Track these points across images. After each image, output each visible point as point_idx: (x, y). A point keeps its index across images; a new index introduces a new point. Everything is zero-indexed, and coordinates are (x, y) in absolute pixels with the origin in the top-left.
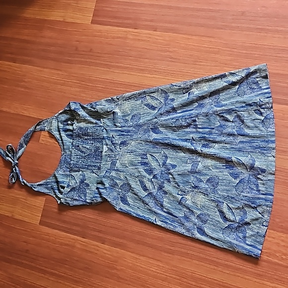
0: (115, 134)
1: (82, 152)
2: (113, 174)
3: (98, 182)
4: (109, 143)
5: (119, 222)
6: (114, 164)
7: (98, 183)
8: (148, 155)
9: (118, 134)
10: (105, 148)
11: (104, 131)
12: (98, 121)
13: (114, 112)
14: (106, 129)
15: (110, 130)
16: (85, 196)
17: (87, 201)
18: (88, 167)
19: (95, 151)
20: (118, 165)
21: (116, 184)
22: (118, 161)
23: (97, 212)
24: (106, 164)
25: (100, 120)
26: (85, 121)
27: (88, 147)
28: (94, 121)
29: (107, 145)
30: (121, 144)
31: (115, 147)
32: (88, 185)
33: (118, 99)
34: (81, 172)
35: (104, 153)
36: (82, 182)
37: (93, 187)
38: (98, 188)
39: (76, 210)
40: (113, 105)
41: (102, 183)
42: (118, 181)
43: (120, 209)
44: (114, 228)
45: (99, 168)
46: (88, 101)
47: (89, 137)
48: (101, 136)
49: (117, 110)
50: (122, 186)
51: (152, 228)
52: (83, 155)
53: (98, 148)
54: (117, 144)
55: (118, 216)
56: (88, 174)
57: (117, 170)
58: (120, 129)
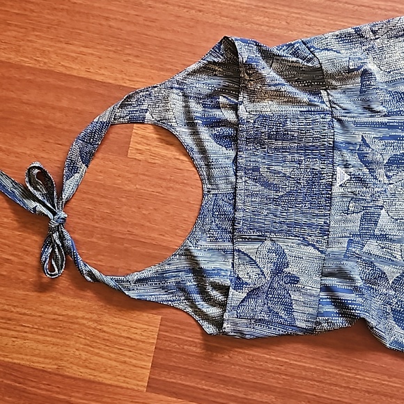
0: (371, 135)
1: (267, 185)
2: (373, 247)
3: (326, 270)
4: (354, 160)
5: (390, 376)
6: (370, 219)
7: (324, 275)
9: (379, 135)
10: (342, 175)
11: (337, 125)
12: (312, 98)
13: (365, 72)
14: (340, 121)
15: (355, 123)
16: (289, 309)
17: (298, 324)
18: (290, 229)
19: (311, 183)
20: (384, 221)
21: (383, 276)
22: (383, 212)
23: (323, 351)
24: (346, 221)
25: (317, 94)
27: (288, 171)
28: (304, 97)
29: (346, 166)
30: (391, 162)
31: (372, 171)
32: (294, 280)
33: (374, 32)
34: (268, 243)
35: (336, 190)
36: (278, 271)
37: (311, 283)
38: (326, 289)
40: (358, 51)
41: (343, 275)
42: (386, 268)
43: (396, 342)
44: (377, 393)
45: (325, 232)
46: (277, 36)
47: (286, 144)
48: (328, 141)
49: (372, 67)
50: (398, 280)
52: (273, 194)
53: (318, 175)
54: (378, 163)
55: (387, 360)
56: (290, 246)
57: (384, 237)
58: (385, 120)
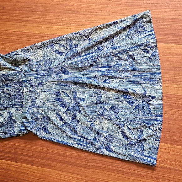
0: (32, 77)
1: (6, 94)
2: (34, 110)
3: (23, 117)
4: (28, 85)
5: (43, 147)
6: (34, 101)
7: (23, 119)
8: (61, 92)
9: (35, 77)
10: (25, 89)
11: (23, 75)
12: (16, 68)
13: (29, 60)
14: (24, 74)
15: (28, 74)
16: (13, 129)
17: (16, 133)
18: (13, 106)
19: (18, 93)
20: (37, 102)
21: (38, 118)
22: (37, 99)
23: (24, 141)
24: (28, 103)
25: (18, 67)
26: (6, 68)
27: (11, 89)
28: (14, 68)
29: (27, 87)
30: (38, 85)
31: (33, 88)
32: (14, 121)
33: (31, 48)
34: (8, 111)
35: (25, 94)
36: (9, 118)
37: (19, 122)
38: (23, 123)
39: (7, 141)
40: (28, 54)
42: (39, 116)
43: (43, 137)
44: (39, 152)
45: (22, 106)
46: (7, 51)
47: (11, 82)
48: (21, 80)
49: (31, 58)
50: (42, 119)
51: (70, 150)
52: (8, 96)
53: (19, 90)
54: (34, 85)
55: (42, 142)
56: (13, 111)
57: (37, 107)
58: (36, 73)
